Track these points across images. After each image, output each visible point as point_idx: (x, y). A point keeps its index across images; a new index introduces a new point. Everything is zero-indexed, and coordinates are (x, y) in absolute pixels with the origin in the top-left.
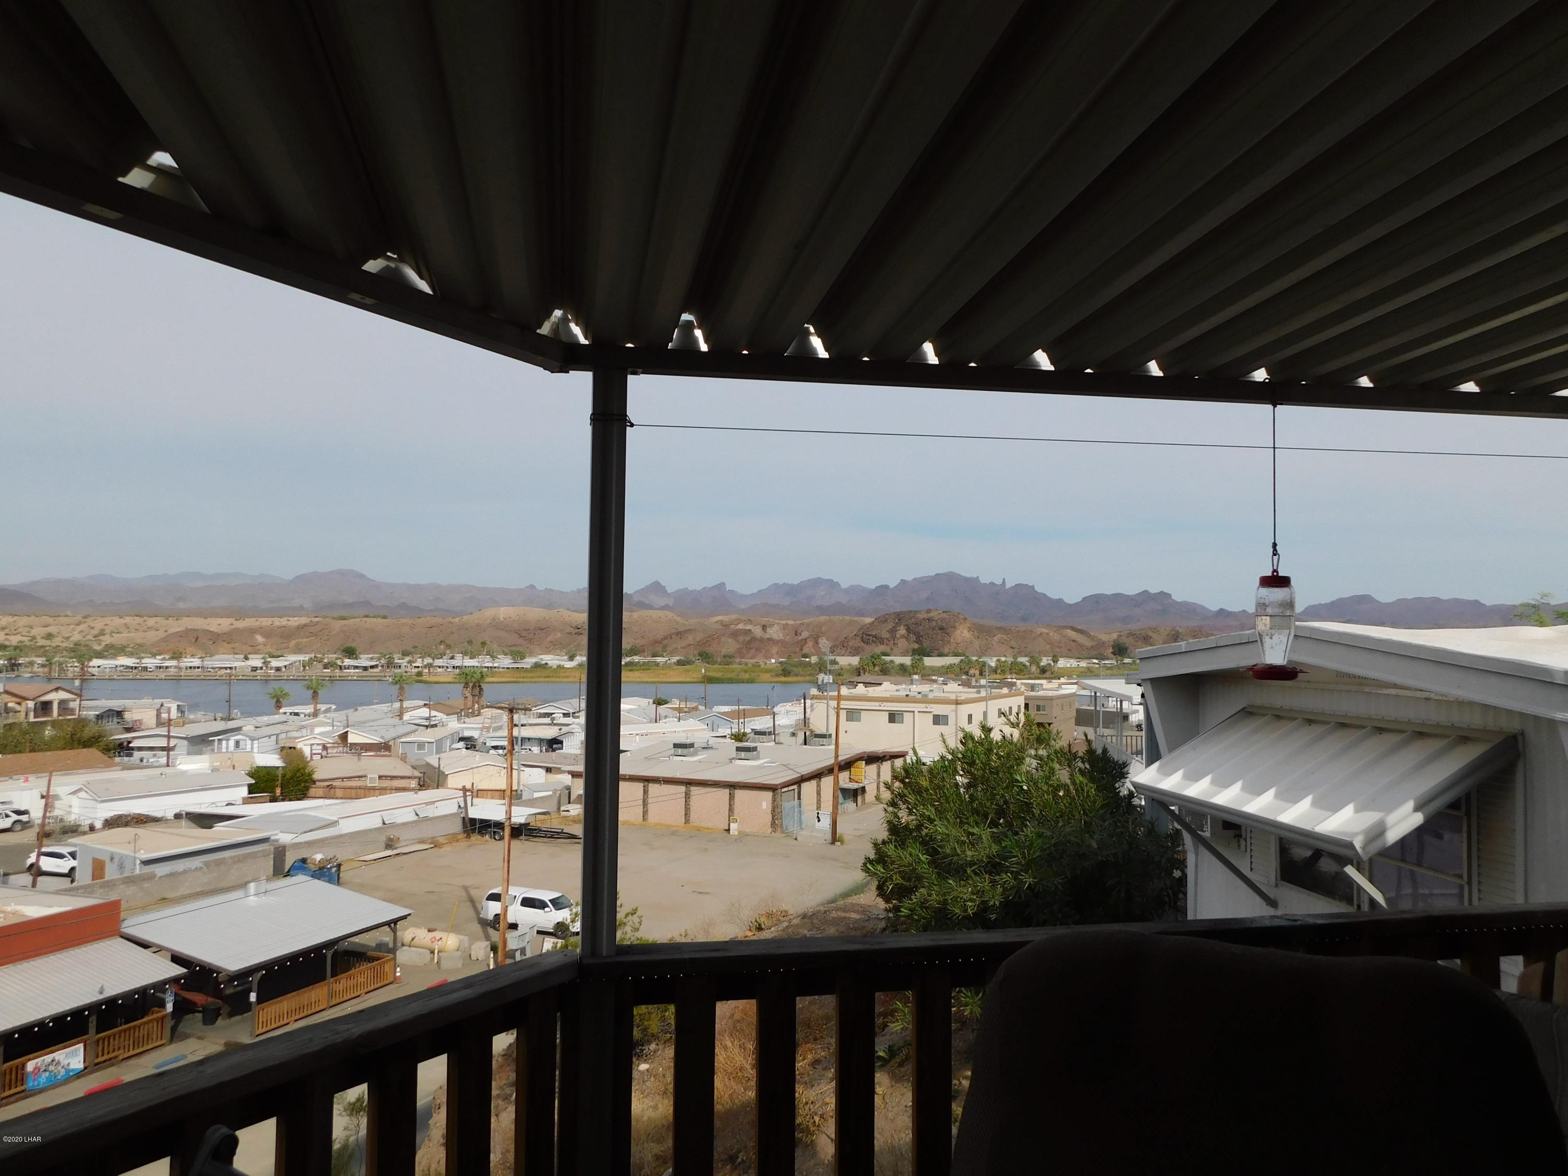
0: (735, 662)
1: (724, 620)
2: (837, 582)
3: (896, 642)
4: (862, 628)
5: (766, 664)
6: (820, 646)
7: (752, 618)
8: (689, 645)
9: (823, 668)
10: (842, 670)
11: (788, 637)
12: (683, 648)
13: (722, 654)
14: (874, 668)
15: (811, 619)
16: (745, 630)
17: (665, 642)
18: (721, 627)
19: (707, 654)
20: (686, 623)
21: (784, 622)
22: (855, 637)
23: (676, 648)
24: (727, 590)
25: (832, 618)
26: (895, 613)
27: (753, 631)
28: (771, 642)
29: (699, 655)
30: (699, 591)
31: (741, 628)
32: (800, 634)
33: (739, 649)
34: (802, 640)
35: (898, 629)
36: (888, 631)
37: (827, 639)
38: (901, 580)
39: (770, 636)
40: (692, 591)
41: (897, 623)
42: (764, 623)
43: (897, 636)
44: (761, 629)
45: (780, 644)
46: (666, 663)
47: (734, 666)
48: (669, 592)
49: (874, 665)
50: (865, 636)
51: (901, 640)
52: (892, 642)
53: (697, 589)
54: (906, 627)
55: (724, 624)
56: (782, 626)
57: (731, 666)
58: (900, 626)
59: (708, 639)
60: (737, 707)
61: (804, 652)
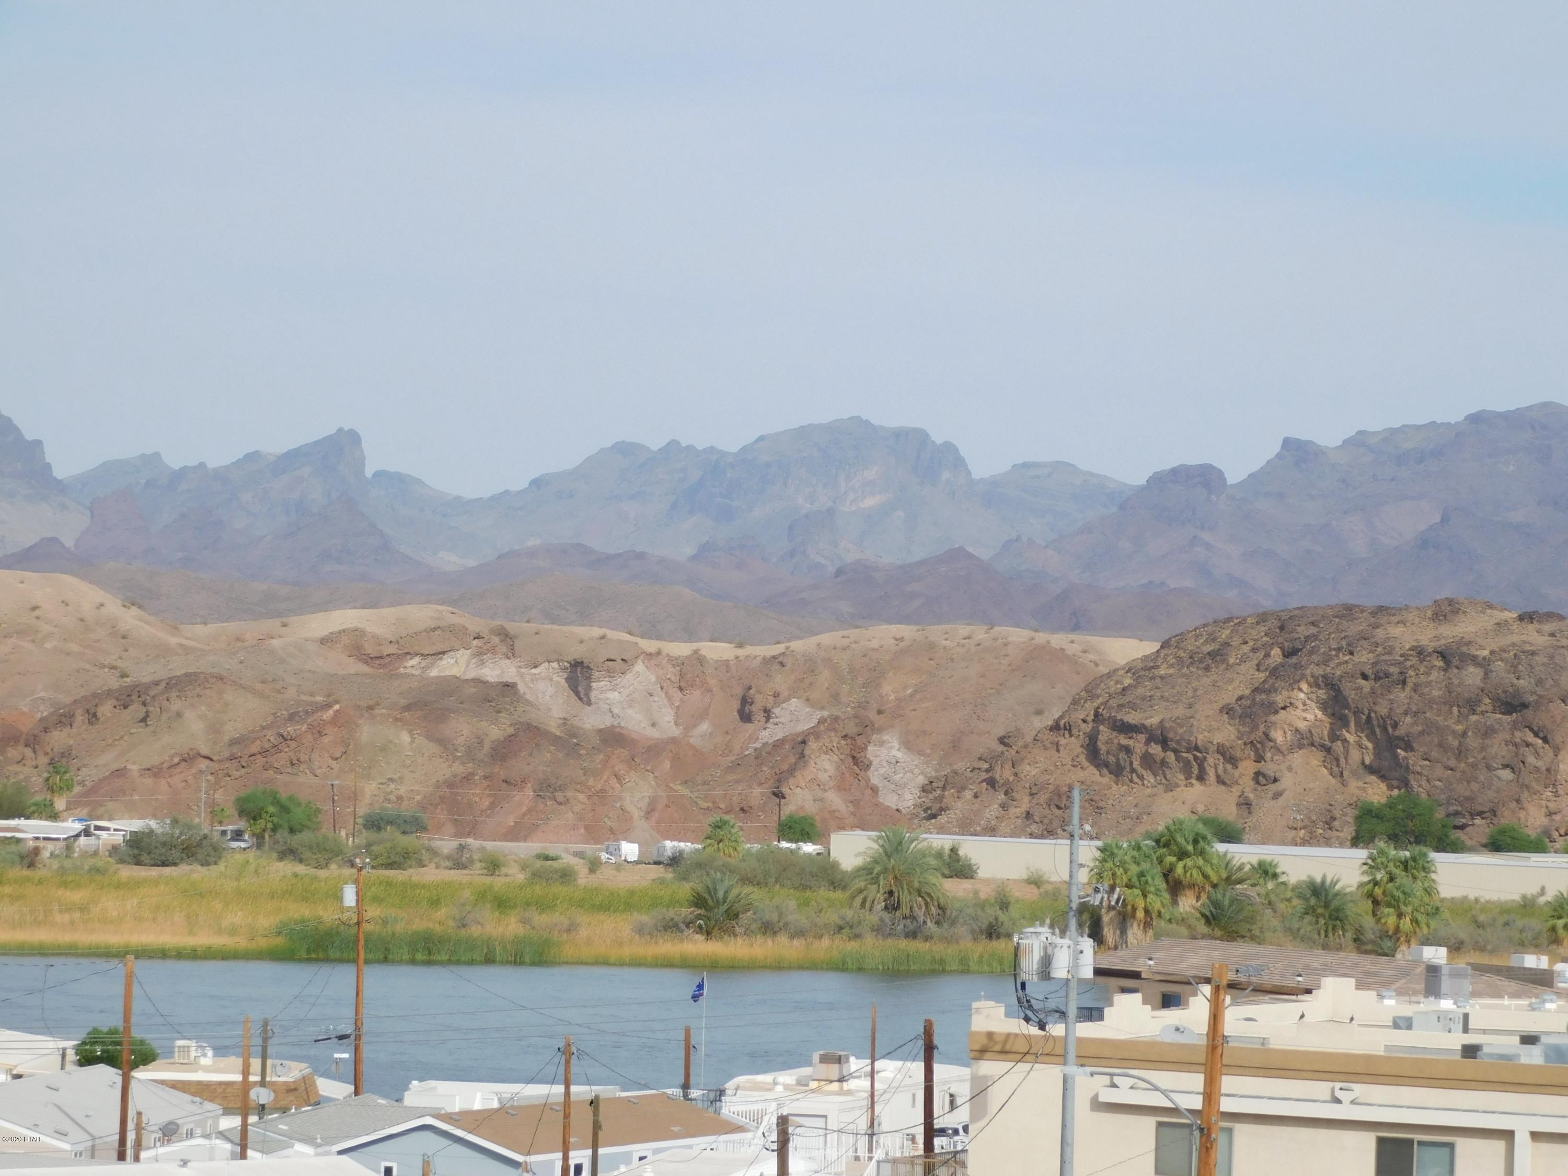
0: (434, 852)
1: (371, 628)
2: (949, 448)
3: (1269, 768)
4: (1090, 691)
5: (594, 865)
6: (875, 780)
7: (511, 627)
8: (189, 758)
9: (905, 897)
10: (1004, 905)
11: (704, 727)
12: (154, 772)
13: (362, 810)
14: (1175, 902)
15: (826, 638)
16: (478, 682)
17: (59, 739)
18: (354, 667)
19: (284, 809)
20: (173, 641)
21: (681, 649)
22: (1052, 737)
23: (120, 773)
24: (369, 473)
25: (936, 632)
26: (1262, 618)
27: (521, 688)
28: (624, 753)
29: (242, 813)
30: (220, 476)
31: (456, 671)
32: (767, 713)
33: (450, 784)
34: (778, 745)
35: (1279, 699)
36: (1227, 710)
37: (907, 745)
38: (1287, 443)
39: (608, 721)
40: (184, 470)
41: (1274, 672)
42: (576, 652)
43: (1278, 736)
44: (560, 679)
45: (667, 765)
46: (69, 848)
47: (431, 874)
48: (60, 472)
49: (1176, 887)
50: (1105, 733)
51: (1297, 758)
52: (1247, 767)
53: (212, 464)
54: (1322, 694)
55: (370, 649)
56: (671, 672)
57: (412, 874)
58: (1294, 684)
59: (290, 729)
60: (560, 1089)
61: (789, 808)
